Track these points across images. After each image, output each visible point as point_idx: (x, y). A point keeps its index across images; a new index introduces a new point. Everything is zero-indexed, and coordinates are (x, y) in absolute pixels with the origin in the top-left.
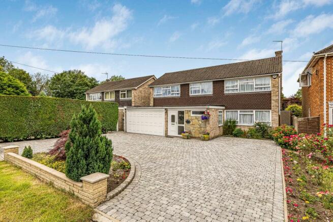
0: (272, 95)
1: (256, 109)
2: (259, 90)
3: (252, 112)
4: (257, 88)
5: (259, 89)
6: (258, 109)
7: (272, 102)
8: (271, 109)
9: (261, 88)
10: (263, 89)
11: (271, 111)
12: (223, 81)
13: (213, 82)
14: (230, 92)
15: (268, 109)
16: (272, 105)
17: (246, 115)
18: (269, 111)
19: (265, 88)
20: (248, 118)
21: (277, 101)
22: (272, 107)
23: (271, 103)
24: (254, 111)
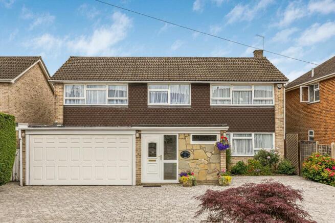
0: (276, 112)
1: (255, 131)
2: (258, 104)
3: (250, 135)
4: (256, 100)
5: (258, 102)
6: (258, 131)
7: (277, 121)
8: (274, 131)
9: (262, 101)
10: (264, 102)
11: (274, 134)
12: (208, 85)
13: (192, 84)
14: (219, 104)
15: (270, 131)
16: (276, 126)
17: (242, 140)
18: (272, 134)
19: (266, 100)
20: (244, 144)
21: (281, 120)
22: (276, 129)
23: (274, 123)
24: (253, 134)
